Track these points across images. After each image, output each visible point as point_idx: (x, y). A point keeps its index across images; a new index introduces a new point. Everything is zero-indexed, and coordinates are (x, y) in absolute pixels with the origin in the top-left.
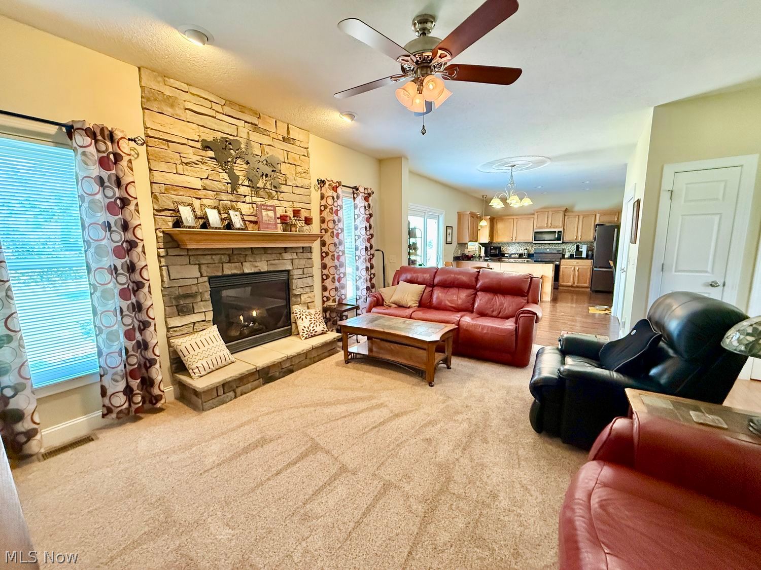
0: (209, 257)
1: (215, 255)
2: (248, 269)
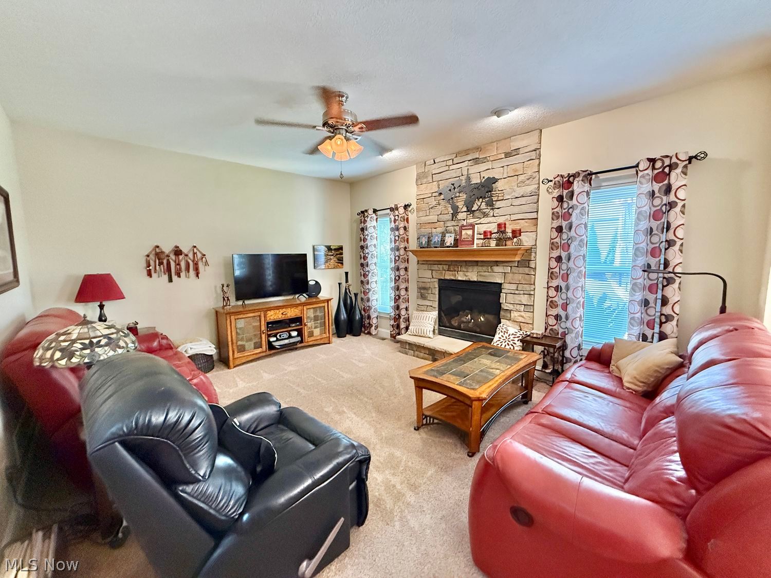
0: (436, 266)
1: (441, 264)
2: (461, 277)
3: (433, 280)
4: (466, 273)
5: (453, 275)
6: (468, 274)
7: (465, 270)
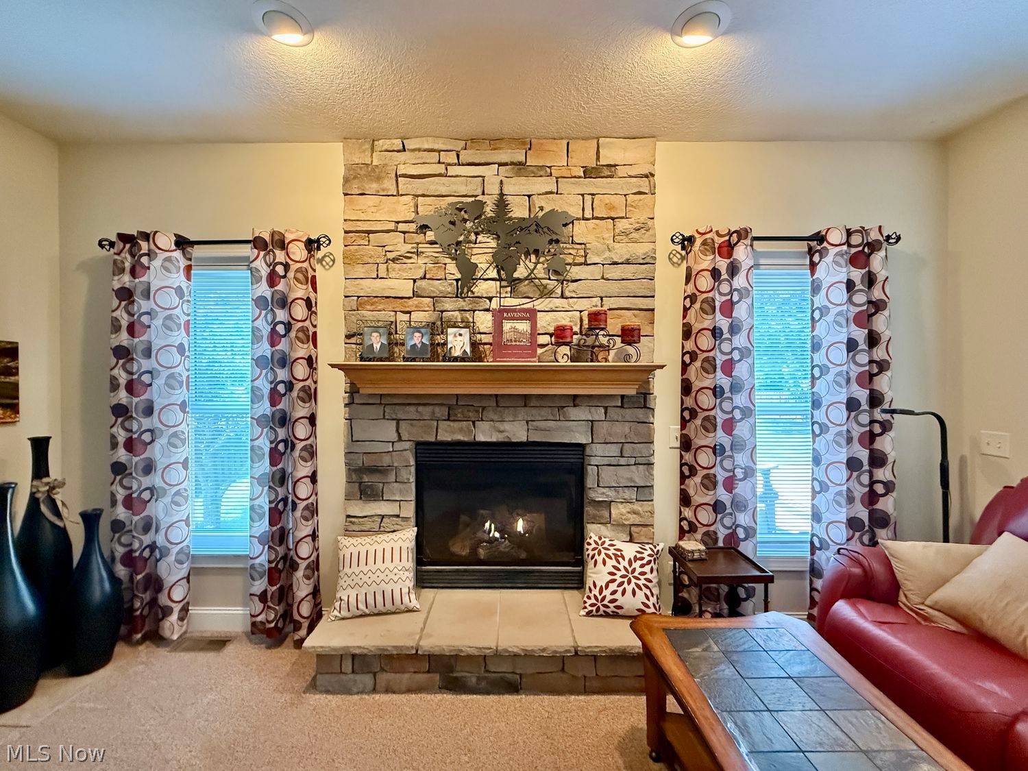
0: (412, 409)
1: (424, 405)
2: (485, 433)
3: (398, 446)
4: (497, 424)
5: (461, 430)
6: (506, 426)
7: (496, 418)
